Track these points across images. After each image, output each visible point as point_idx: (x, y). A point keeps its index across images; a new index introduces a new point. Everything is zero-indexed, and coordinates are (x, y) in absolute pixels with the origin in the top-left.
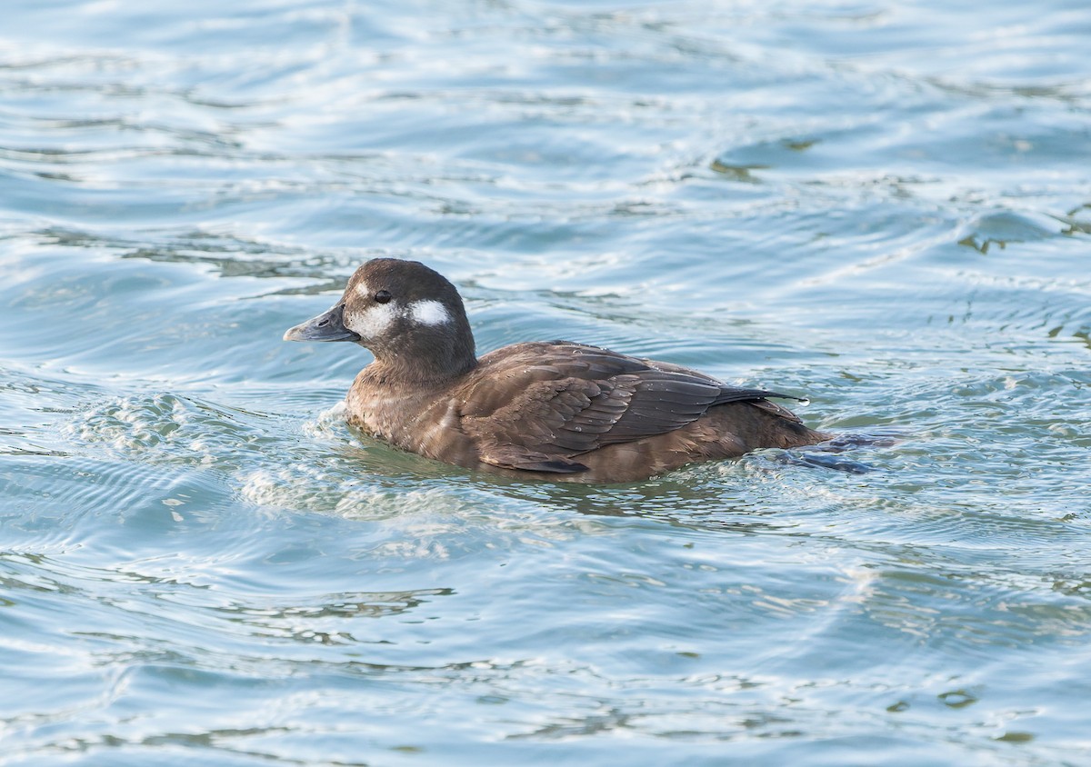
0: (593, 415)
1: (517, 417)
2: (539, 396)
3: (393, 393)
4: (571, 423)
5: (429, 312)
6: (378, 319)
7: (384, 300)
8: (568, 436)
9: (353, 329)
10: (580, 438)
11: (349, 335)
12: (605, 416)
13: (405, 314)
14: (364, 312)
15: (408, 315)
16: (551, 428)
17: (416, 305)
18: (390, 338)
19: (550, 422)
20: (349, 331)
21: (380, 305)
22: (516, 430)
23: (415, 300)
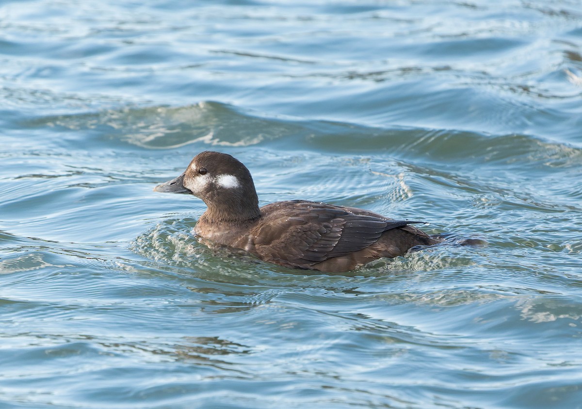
0: (323, 242)
1: (283, 245)
2: (294, 234)
3: (219, 229)
4: (312, 247)
5: (227, 181)
6: (200, 182)
7: (203, 173)
8: (310, 254)
9: (188, 187)
10: (317, 255)
11: (186, 190)
12: (330, 243)
13: (214, 181)
14: (193, 179)
15: (215, 182)
16: (301, 250)
17: (220, 176)
18: (206, 193)
19: (301, 247)
20: (186, 188)
21: (201, 175)
22: (283, 252)
23: (220, 174)
